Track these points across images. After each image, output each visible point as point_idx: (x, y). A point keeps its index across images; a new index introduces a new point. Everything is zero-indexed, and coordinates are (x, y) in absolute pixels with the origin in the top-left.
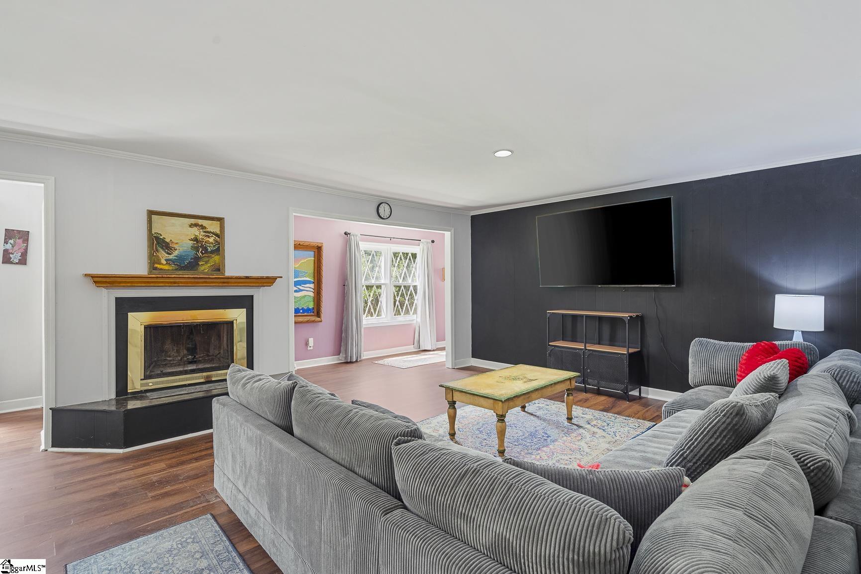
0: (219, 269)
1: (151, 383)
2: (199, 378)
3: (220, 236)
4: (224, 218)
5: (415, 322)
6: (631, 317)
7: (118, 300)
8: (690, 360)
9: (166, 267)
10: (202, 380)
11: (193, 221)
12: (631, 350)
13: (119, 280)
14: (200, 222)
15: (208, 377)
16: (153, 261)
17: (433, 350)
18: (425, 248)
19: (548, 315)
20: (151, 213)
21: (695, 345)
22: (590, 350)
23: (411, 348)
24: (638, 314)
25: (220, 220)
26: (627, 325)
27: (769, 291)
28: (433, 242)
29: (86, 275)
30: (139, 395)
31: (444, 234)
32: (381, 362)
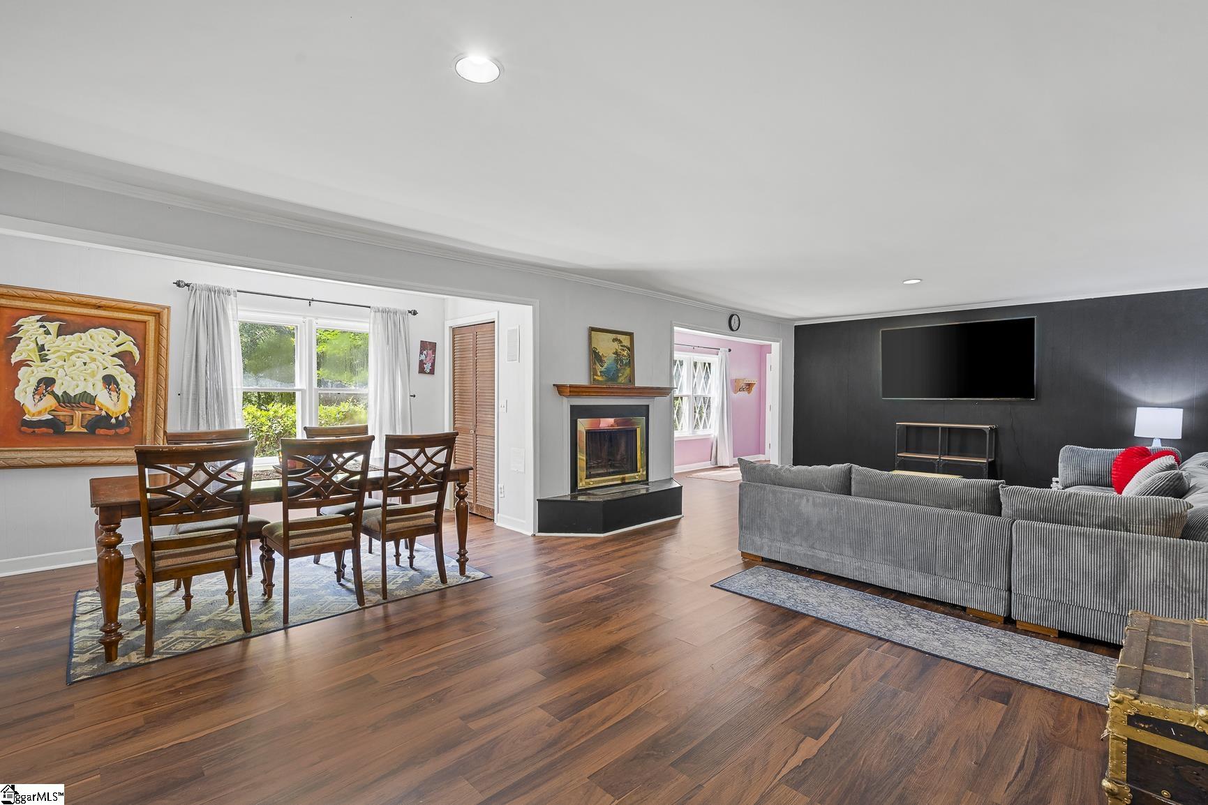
0: (631, 379)
1: (593, 482)
2: (615, 479)
3: (631, 349)
4: (633, 333)
5: (713, 436)
6: (991, 428)
7: (573, 408)
8: (1060, 465)
9: (600, 379)
10: (619, 482)
11: (614, 336)
12: (990, 460)
13: (583, 390)
14: (619, 337)
15: (623, 479)
16: (593, 372)
17: (731, 467)
18: (724, 357)
19: (897, 427)
20: (592, 329)
21: (1065, 452)
22: (943, 460)
23: (708, 464)
24: (992, 426)
25: (631, 335)
26: (988, 436)
27: (1130, 406)
28: (730, 350)
29: (554, 385)
30: (584, 491)
31: (771, 345)
32: (694, 475)
